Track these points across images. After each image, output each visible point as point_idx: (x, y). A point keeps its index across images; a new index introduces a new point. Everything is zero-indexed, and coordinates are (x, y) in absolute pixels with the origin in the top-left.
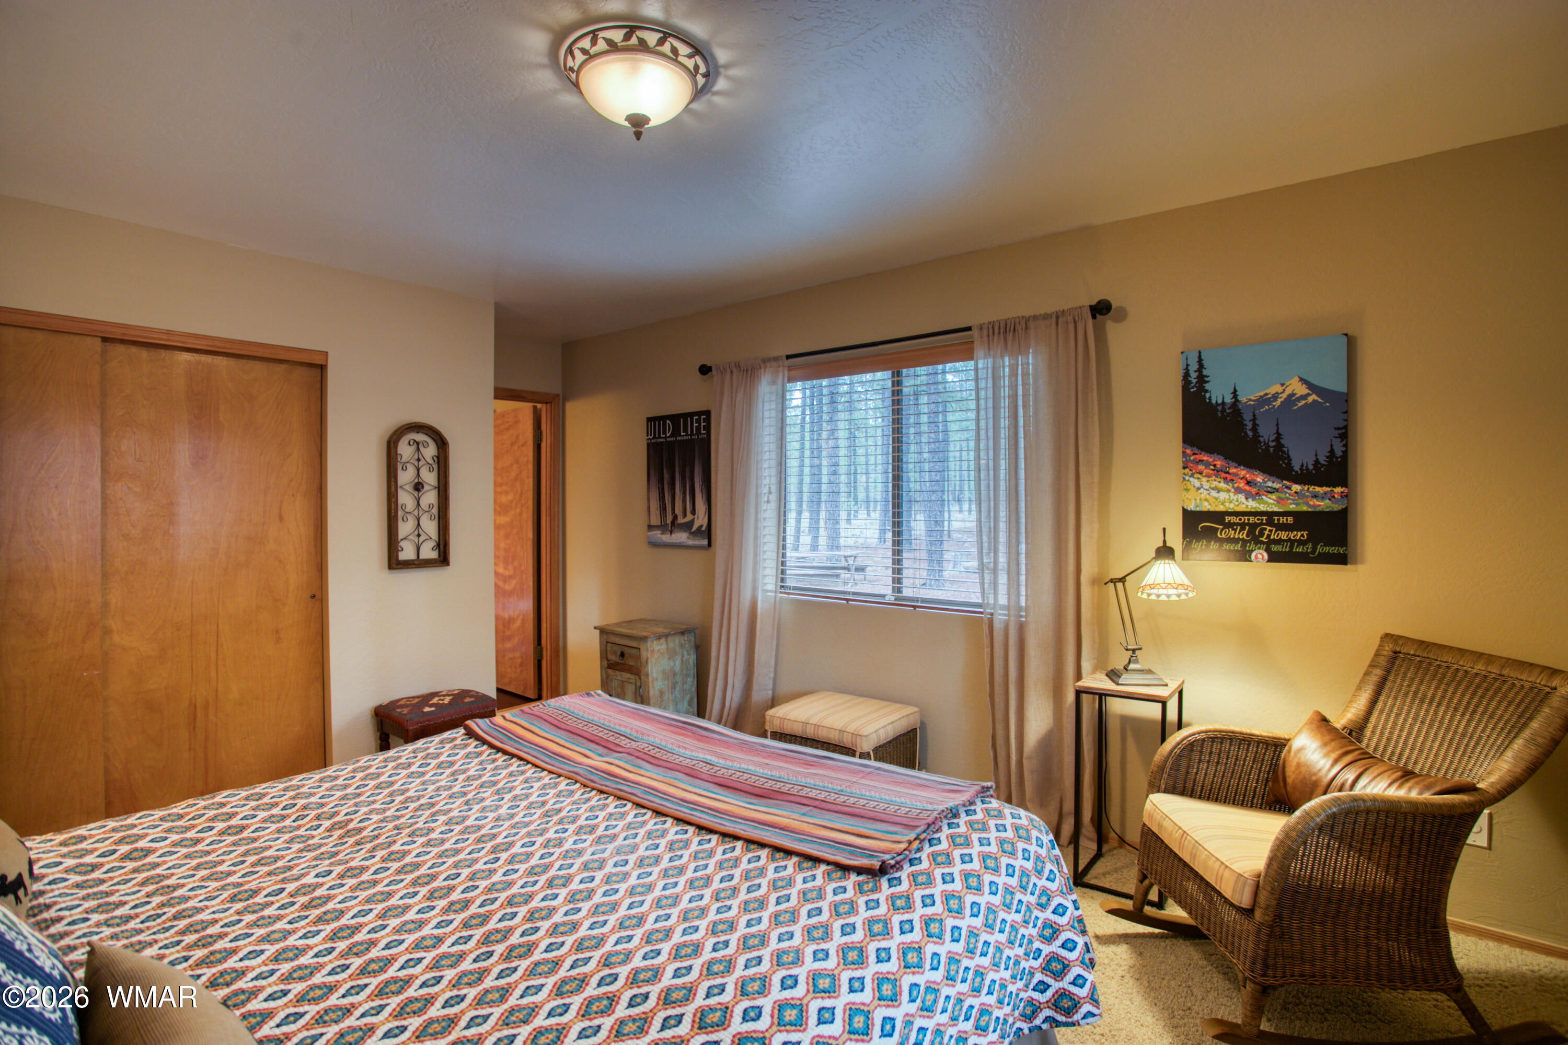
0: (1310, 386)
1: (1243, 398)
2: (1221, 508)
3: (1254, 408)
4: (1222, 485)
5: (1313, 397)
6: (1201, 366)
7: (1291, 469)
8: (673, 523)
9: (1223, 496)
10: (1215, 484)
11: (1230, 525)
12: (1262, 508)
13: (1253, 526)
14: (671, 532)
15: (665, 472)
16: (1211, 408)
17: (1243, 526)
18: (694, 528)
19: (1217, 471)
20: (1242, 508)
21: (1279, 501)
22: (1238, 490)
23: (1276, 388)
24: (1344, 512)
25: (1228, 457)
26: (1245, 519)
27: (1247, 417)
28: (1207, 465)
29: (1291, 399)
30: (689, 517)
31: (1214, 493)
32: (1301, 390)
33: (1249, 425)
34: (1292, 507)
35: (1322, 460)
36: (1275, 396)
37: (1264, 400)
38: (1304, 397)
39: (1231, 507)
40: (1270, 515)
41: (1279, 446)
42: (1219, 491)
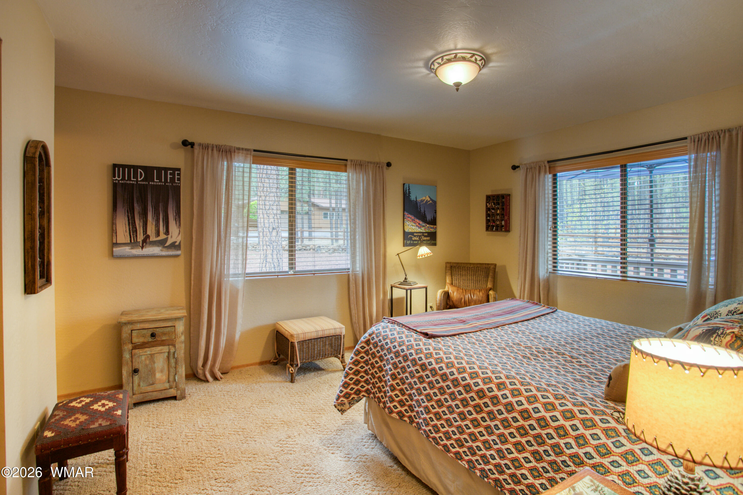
0: (431, 199)
1: (418, 200)
2: (413, 231)
3: (420, 203)
4: (414, 224)
5: (431, 202)
6: (409, 189)
7: (427, 220)
8: (144, 241)
9: (414, 227)
10: (412, 224)
11: (415, 236)
12: (422, 231)
13: (420, 236)
14: (142, 248)
15: (136, 205)
16: (411, 201)
17: (418, 236)
18: (168, 244)
19: (413, 220)
20: (417, 231)
21: (425, 229)
22: (417, 226)
23: (424, 198)
24: (436, 232)
25: (415, 216)
26: (418, 234)
27: (419, 205)
28: (410, 218)
29: (427, 202)
30: (162, 236)
31: (412, 227)
32: (429, 199)
33: (419, 207)
34: (427, 231)
35: (432, 218)
36: (424, 200)
37: (422, 201)
38: (429, 201)
39: (415, 231)
40: (423, 233)
41: (425, 214)
42: (413, 226)
